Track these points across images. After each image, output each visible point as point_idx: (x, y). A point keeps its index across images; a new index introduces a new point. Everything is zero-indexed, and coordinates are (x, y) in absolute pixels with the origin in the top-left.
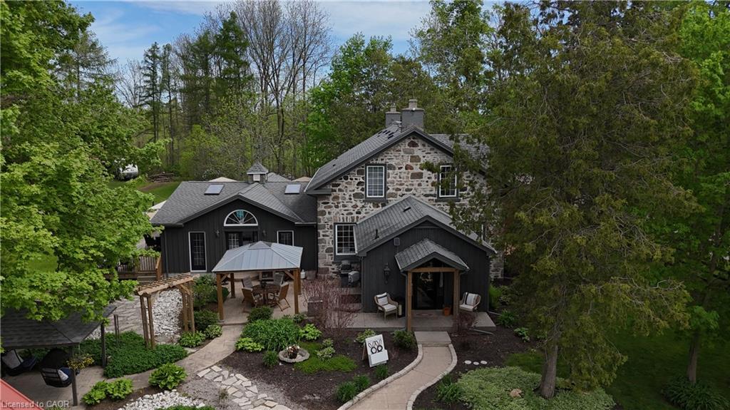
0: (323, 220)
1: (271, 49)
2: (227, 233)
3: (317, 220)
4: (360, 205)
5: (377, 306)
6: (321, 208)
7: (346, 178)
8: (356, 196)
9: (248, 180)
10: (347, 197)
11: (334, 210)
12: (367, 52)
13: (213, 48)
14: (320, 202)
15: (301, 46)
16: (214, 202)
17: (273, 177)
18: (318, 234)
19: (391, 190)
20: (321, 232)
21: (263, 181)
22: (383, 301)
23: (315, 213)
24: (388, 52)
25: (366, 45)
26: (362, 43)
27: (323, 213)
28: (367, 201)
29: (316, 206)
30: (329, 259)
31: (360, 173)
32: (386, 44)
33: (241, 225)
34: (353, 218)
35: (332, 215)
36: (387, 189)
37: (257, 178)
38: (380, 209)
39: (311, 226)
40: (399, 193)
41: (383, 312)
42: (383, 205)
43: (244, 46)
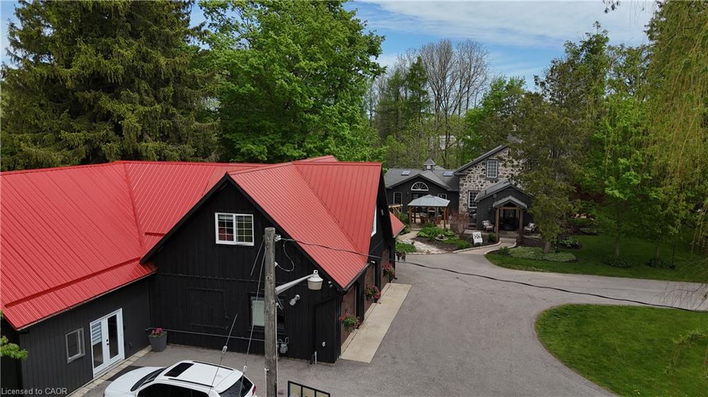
0: (462, 188)
1: (444, 78)
2: (412, 194)
3: (459, 188)
4: (483, 181)
5: (483, 226)
6: (461, 182)
7: (476, 167)
8: (481, 176)
9: (424, 168)
10: (476, 176)
11: (468, 183)
12: (507, 88)
13: (404, 82)
14: (461, 179)
15: (466, 76)
16: (404, 178)
17: (438, 168)
18: (459, 196)
19: (500, 174)
20: (461, 195)
21: (432, 169)
22: (486, 223)
23: (458, 185)
24: (522, 88)
25: (507, 83)
26: (505, 82)
27: (462, 185)
28: (487, 179)
29: (459, 181)
30: (465, 209)
31: (483, 164)
32: (521, 81)
33: (420, 190)
34: (478, 188)
35: (467, 186)
36: (498, 173)
37: (429, 167)
38: (494, 184)
39: (456, 192)
40: (505, 175)
41: (485, 229)
42: (496, 182)
43: (425, 80)
